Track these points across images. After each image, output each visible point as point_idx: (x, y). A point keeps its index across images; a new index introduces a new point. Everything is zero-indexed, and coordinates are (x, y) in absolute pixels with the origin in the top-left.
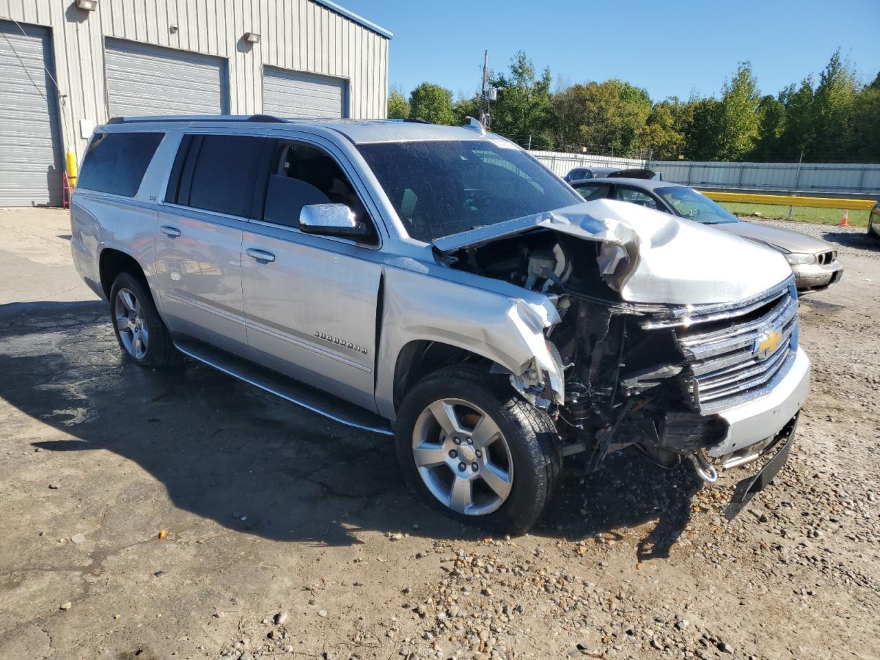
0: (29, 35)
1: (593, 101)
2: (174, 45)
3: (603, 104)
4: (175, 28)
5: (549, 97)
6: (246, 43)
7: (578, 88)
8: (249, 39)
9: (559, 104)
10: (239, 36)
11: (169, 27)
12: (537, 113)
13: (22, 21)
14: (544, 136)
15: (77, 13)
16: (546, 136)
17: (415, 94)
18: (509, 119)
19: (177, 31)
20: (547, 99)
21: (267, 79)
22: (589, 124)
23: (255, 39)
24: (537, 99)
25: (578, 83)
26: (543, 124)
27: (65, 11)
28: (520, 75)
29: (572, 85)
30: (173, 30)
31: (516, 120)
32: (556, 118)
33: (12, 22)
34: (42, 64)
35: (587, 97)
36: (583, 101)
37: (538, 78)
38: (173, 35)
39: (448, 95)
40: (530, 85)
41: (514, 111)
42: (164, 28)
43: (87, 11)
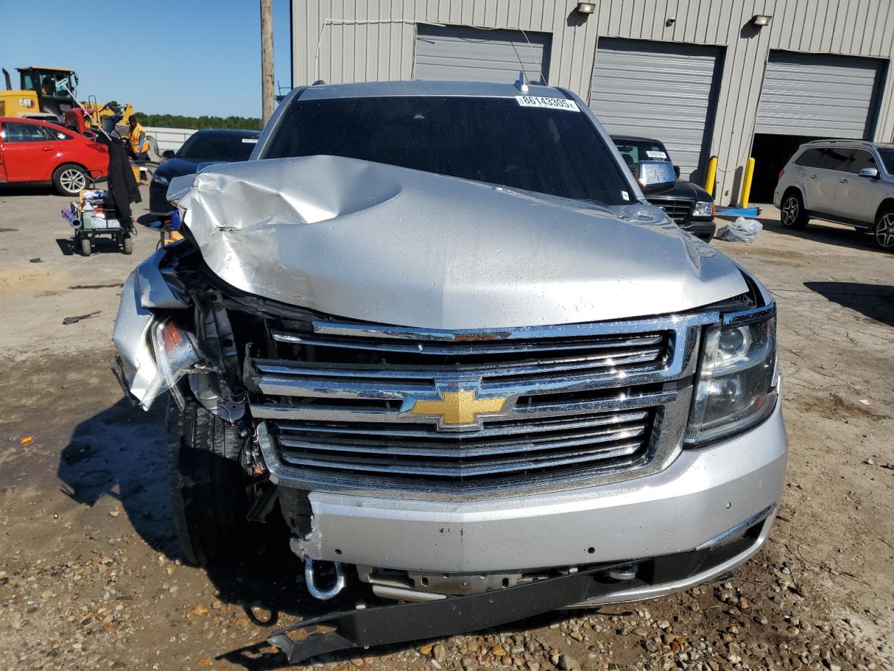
0: (532, 42)
2: (668, 39)
4: (672, 21)
6: (752, 27)
8: (757, 22)
11: (667, 20)
13: (528, 30)
15: (578, 17)
19: (674, 23)
21: (770, 66)
23: (765, 21)
27: (567, 17)
30: (669, 23)
33: (519, 32)
34: (539, 68)
38: (669, 28)
42: (660, 22)
43: (587, 15)
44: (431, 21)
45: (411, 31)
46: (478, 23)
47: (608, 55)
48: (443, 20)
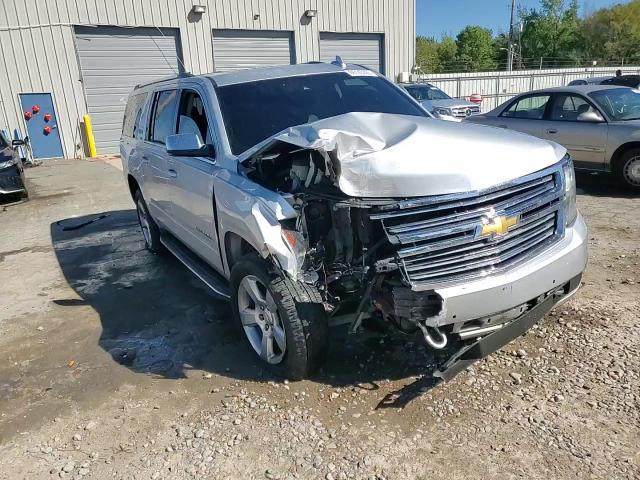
1: (617, 20)
2: (257, 28)
3: (627, 22)
5: (578, 21)
6: (306, 18)
7: (604, 11)
8: (309, 15)
9: (586, 27)
10: (302, 13)
11: (254, 15)
12: (565, 37)
13: (161, 26)
14: (571, 56)
15: (195, 15)
16: (573, 55)
17: (460, 37)
18: (540, 45)
19: (259, 17)
20: (575, 24)
21: (322, 42)
22: (613, 41)
23: (312, 14)
24: (566, 26)
25: (603, 7)
26: (571, 46)
27: (187, 16)
28: (551, 7)
29: (598, 9)
30: (256, 17)
31: (546, 45)
32: (584, 39)
33: (155, 28)
34: (175, 53)
35: (612, 16)
36: (607, 22)
37: (567, 8)
38: (257, 20)
39: (489, 33)
40: (561, 14)
41: (544, 38)
42: (250, 17)
43: (201, 13)
44: (84, 22)
45: (69, 33)
46: (122, 23)
47: (222, 41)
48: (94, 22)
